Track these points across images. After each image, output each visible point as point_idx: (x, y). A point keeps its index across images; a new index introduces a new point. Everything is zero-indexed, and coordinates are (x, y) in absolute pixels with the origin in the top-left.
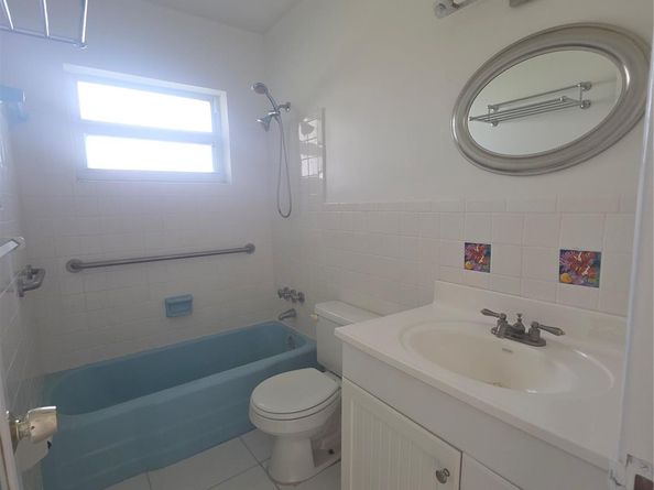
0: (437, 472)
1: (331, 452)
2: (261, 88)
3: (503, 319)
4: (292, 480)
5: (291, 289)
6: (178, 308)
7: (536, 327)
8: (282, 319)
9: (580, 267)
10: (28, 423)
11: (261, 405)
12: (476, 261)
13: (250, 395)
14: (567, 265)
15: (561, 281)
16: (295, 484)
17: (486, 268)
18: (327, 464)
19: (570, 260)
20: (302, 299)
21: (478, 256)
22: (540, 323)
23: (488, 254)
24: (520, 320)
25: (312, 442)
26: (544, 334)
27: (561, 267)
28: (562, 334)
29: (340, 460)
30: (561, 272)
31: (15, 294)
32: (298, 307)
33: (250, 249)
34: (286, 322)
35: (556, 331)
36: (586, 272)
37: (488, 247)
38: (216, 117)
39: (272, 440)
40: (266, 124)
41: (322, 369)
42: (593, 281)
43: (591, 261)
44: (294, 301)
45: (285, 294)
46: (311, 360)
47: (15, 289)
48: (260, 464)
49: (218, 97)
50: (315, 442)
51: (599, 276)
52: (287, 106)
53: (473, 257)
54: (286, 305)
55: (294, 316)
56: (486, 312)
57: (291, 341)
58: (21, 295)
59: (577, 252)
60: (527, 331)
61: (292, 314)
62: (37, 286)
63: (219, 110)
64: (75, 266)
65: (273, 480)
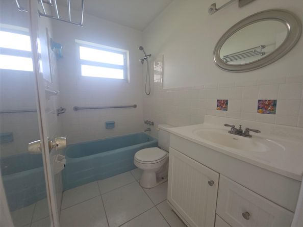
0: (209, 182)
1: (163, 178)
2: (141, 48)
3: (233, 127)
4: (149, 187)
5: (149, 120)
6: (110, 125)
7: (248, 130)
8: (145, 131)
9: (267, 106)
10: (55, 142)
11: (138, 158)
12: (222, 106)
13: (134, 155)
14: (261, 106)
15: (258, 112)
16: (150, 189)
17: (226, 109)
18: (162, 182)
19: (262, 104)
20: (153, 124)
21: (222, 105)
22: (250, 128)
23: (227, 104)
24: (240, 128)
25: (156, 174)
26: (251, 133)
27: (259, 107)
28: (260, 132)
29: (167, 180)
30: (258, 109)
31: (56, 115)
32: (151, 127)
33: (135, 106)
34: (147, 133)
35: (257, 131)
36: (269, 108)
37: (227, 101)
38: (125, 60)
39: (142, 171)
40: (142, 61)
41: (160, 148)
42: (273, 112)
43: (272, 104)
44: (150, 125)
45: (147, 122)
46: (156, 145)
47: (56, 112)
48: (137, 181)
49: (126, 53)
50: (157, 174)
51: (275, 109)
52: (150, 55)
53: (220, 105)
54: (147, 126)
55: (150, 130)
56: (226, 125)
57: (148, 139)
58: (58, 115)
59: (266, 101)
60: (243, 132)
61: (149, 130)
62: (63, 112)
63: (126, 57)
64: (76, 109)
65: (141, 186)
